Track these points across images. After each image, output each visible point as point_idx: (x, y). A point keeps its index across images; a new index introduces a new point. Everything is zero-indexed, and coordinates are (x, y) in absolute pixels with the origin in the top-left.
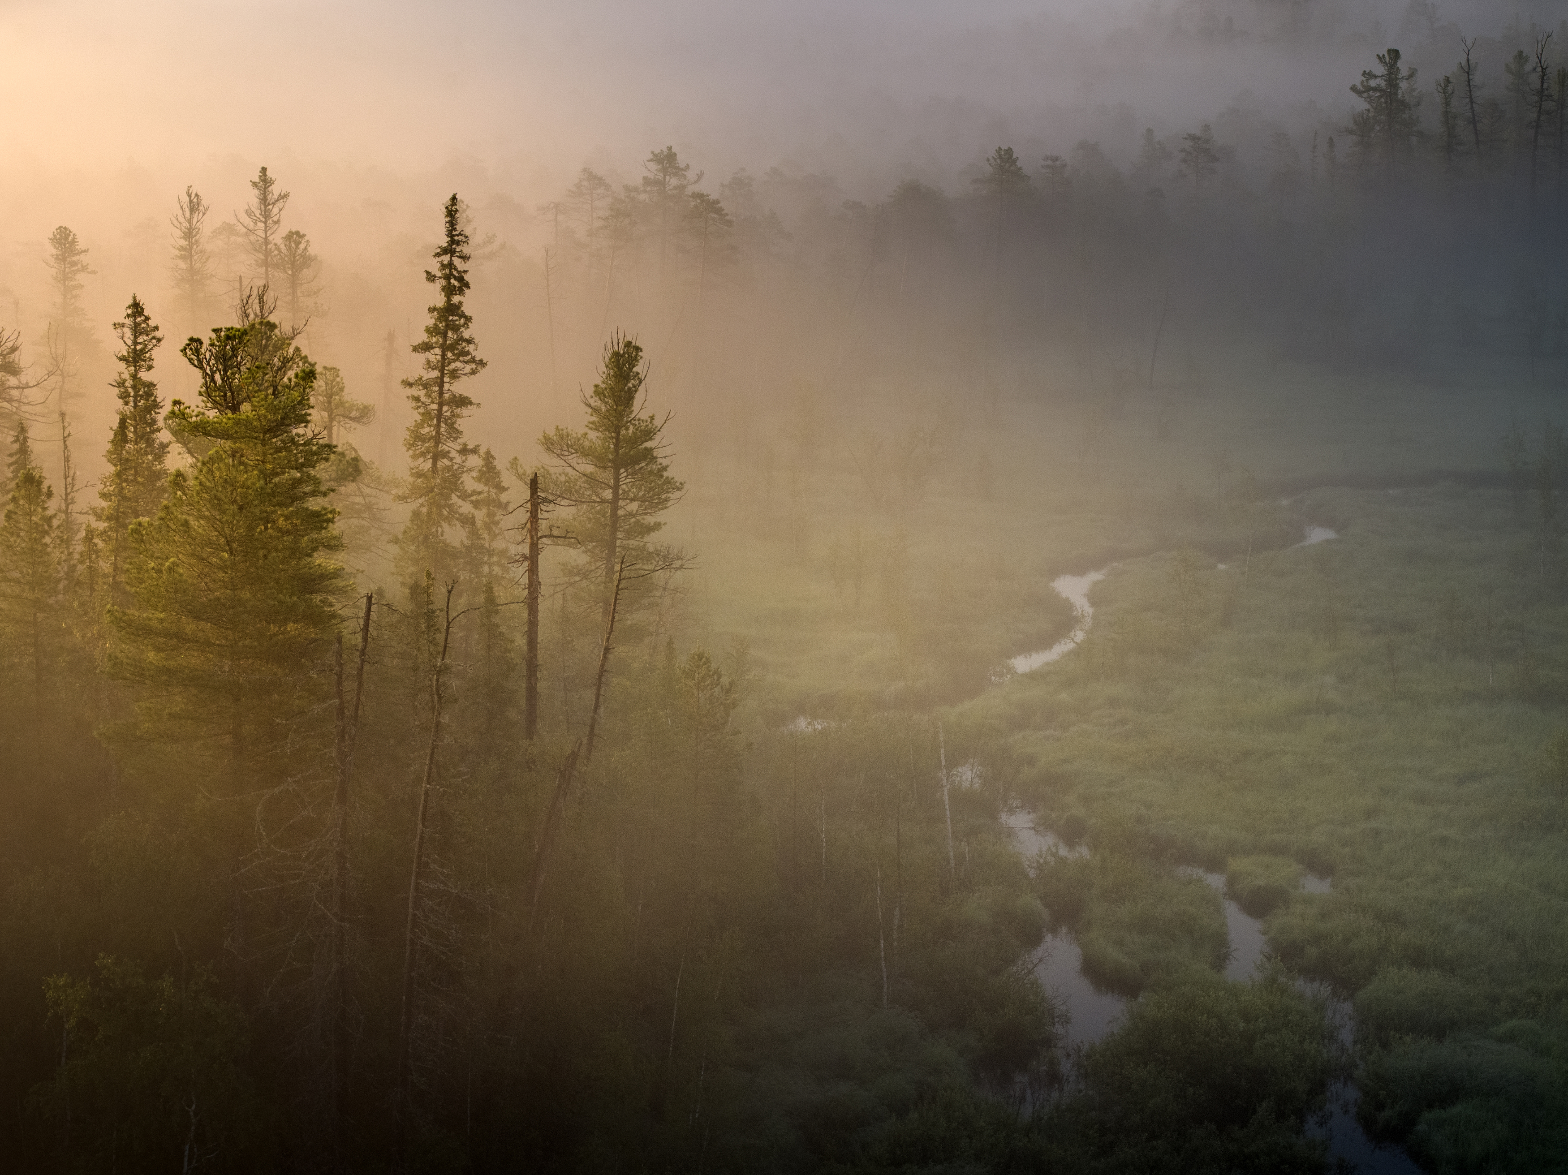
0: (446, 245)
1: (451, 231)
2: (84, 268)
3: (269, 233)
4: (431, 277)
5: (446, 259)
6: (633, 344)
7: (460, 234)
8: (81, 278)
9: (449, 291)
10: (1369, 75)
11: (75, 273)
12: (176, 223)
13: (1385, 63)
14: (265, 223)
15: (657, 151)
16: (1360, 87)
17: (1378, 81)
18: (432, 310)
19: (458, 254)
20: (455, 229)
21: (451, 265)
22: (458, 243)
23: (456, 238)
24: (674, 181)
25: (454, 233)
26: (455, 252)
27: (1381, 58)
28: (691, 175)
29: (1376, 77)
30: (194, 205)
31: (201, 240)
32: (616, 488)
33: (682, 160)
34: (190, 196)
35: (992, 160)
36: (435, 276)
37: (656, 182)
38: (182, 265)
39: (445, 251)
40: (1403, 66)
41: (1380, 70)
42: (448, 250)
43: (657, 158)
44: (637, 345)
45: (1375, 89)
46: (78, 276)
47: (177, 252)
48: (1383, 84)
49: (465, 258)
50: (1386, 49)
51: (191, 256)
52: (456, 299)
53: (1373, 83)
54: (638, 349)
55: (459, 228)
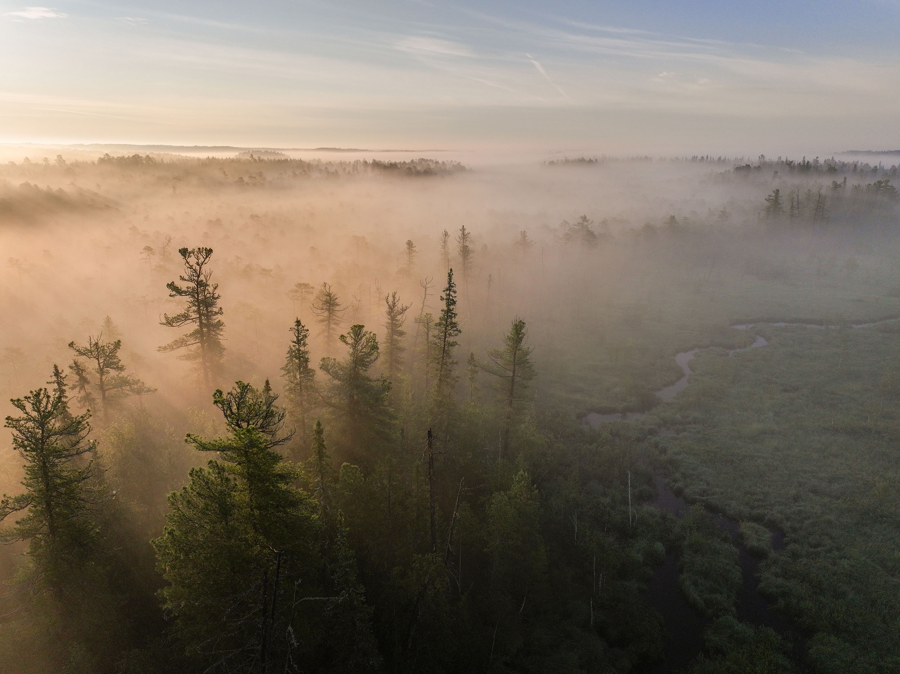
0: (448, 287)
1: (450, 282)
2: (415, 251)
3: (464, 243)
4: (442, 299)
5: (448, 292)
6: (522, 322)
7: (453, 283)
8: (414, 254)
9: (448, 305)
10: (770, 196)
11: (412, 252)
12: (441, 239)
13: (775, 193)
14: (463, 240)
15: (582, 216)
16: (767, 199)
17: (772, 197)
18: (442, 310)
19: (452, 291)
20: (451, 282)
21: (449, 295)
22: (452, 287)
23: (452, 285)
24: (586, 224)
25: (451, 283)
26: (451, 290)
27: (774, 192)
28: (590, 222)
30: (446, 234)
31: (448, 244)
32: (514, 372)
33: (588, 218)
34: (445, 232)
35: (669, 219)
36: (443, 298)
37: (581, 224)
38: (443, 250)
39: (447, 290)
40: (780, 194)
41: (773, 195)
42: (449, 289)
43: (582, 218)
44: (524, 322)
45: (772, 199)
46: (413, 253)
47: (441, 247)
48: (774, 198)
49: (455, 292)
50: (775, 189)
51: (445, 248)
52: (451, 307)
53: (771, 198)
54: (524, 323)
55: (452, 281)
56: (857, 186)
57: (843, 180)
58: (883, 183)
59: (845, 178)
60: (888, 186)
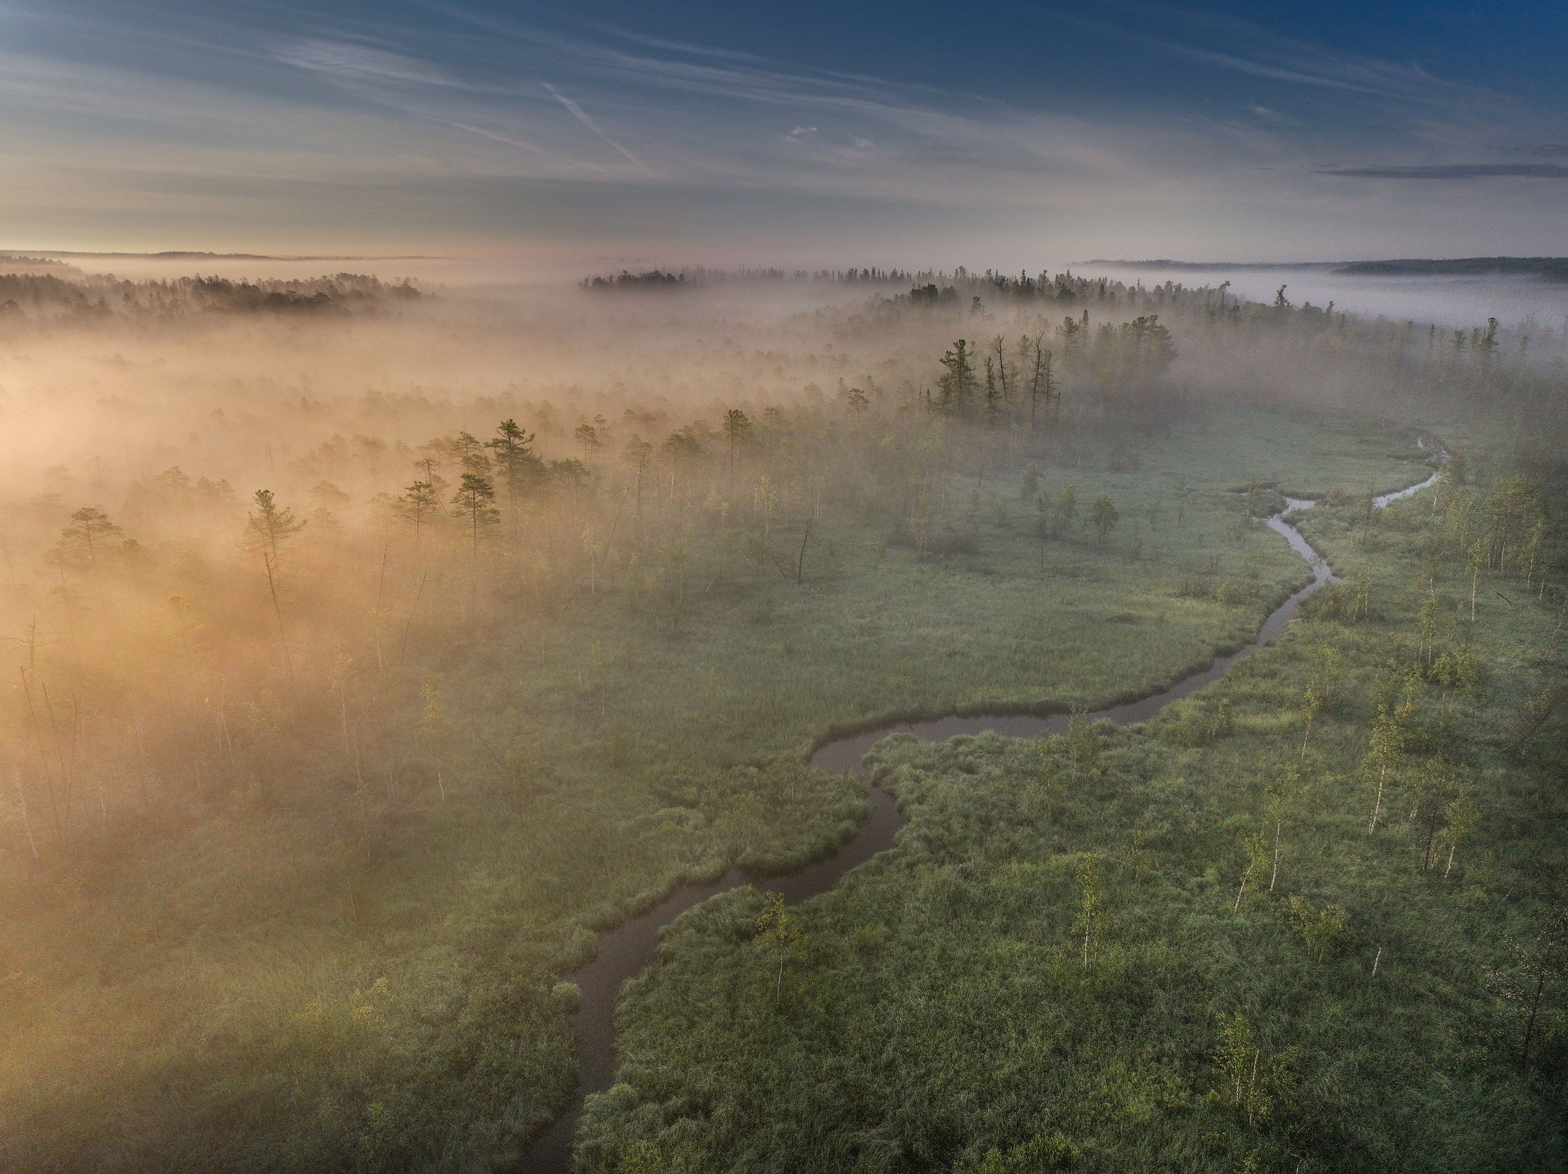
10: (949, 353)
13: (958, 347)
16: (944, 359)
27: (956, 344)
29: (953, 354)
40: (967, 348)
41: (955, 350)
45: (952, 361)
48: (956, 358)
50: (960, 339)
53: (952, 357)
56: (1106, 326)
57: (1081, 316)
58: (1147, 320)
59: (1086, 311)
60: (1156, 327)
